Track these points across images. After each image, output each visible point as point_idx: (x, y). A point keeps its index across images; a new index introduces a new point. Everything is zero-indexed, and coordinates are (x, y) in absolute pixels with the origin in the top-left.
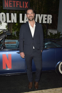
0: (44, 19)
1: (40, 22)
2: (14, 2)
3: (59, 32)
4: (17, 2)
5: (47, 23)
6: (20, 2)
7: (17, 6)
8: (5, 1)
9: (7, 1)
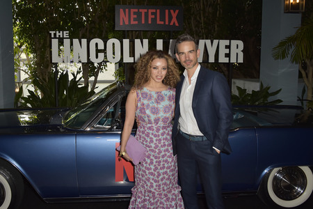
0: (223, 51)
1: (212, 60)
2: (143, 11)
3: (265, 86)
4: (150, 11)
5: (231, 62)
6: (158, 11)
7: (150, 22)
8: (121, 11)
9: (127, 10)
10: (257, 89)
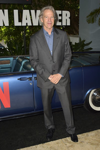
5: (63, 25)
10: (78, 42)
